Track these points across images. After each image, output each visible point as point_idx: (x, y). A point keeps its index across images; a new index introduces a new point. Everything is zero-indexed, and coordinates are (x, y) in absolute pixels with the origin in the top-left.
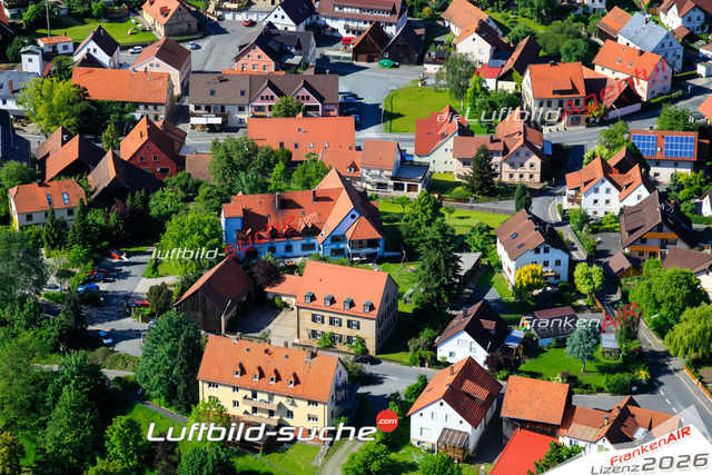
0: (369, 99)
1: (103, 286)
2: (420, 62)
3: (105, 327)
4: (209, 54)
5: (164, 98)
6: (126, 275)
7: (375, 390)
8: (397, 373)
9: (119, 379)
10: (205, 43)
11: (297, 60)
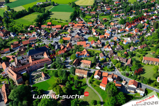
0: (86, 38)
1: (66, 61)
2: (90, 34)
3: (67, 66)
4: (73, 34)
5: (70, 40)
6: (68, 60)
7: (90, 72)
8: (92, 70)
9: (68, 71)
10: (73, 33)
11: (80, 35)
